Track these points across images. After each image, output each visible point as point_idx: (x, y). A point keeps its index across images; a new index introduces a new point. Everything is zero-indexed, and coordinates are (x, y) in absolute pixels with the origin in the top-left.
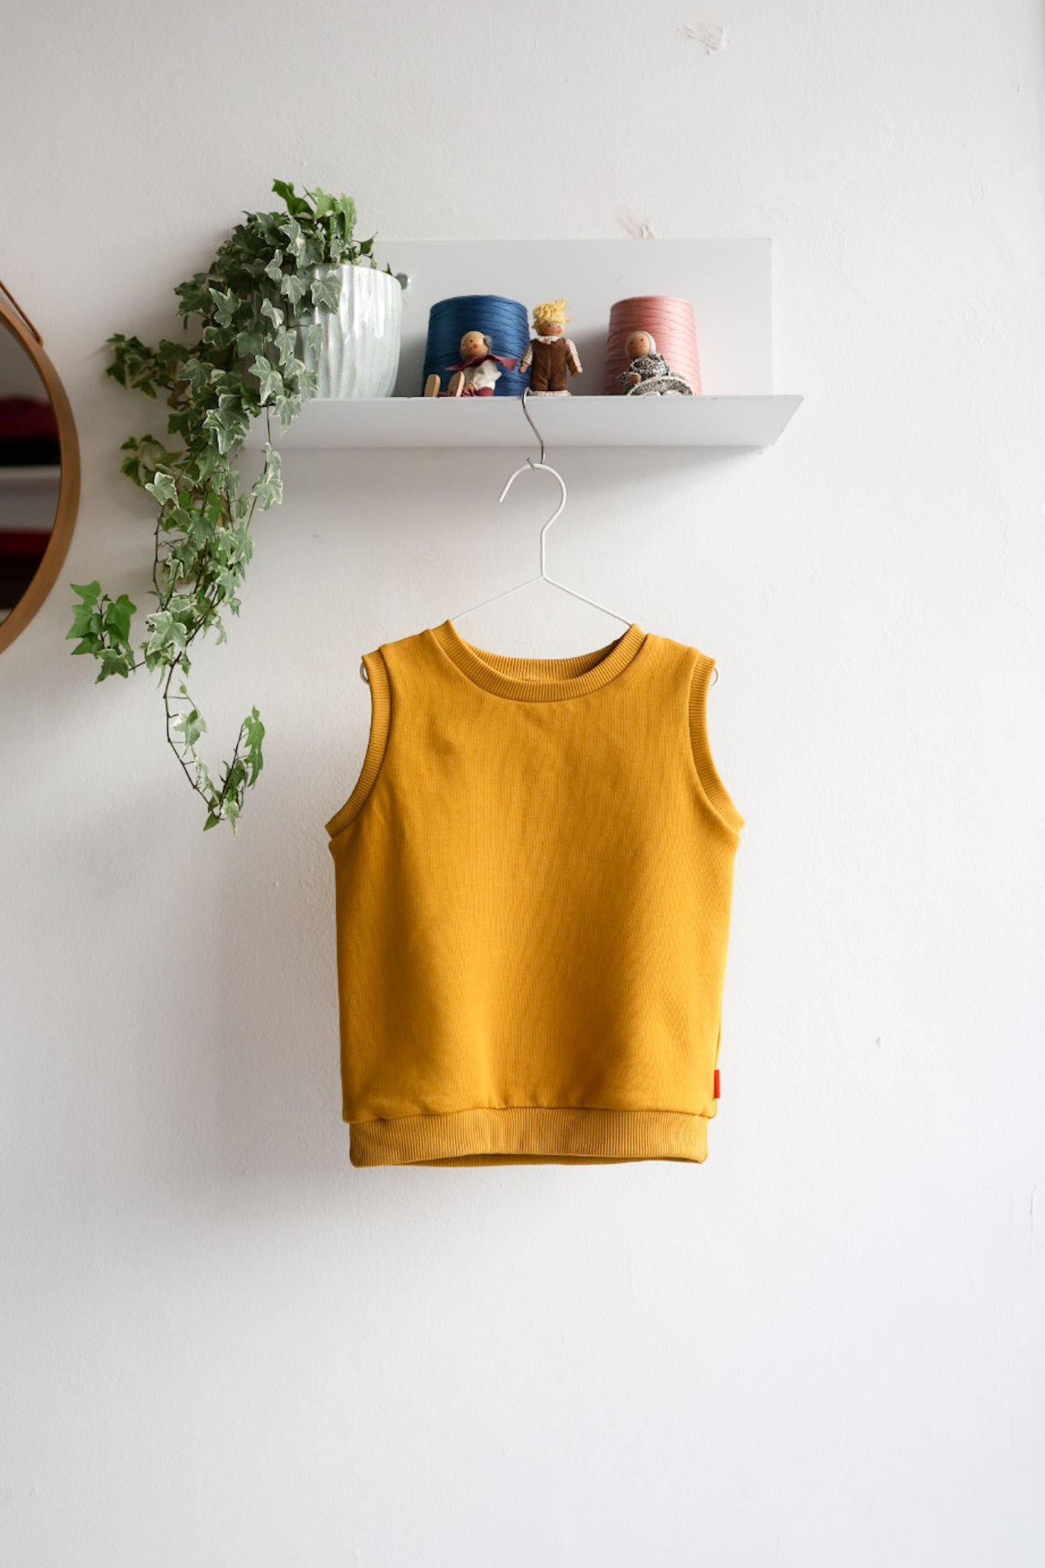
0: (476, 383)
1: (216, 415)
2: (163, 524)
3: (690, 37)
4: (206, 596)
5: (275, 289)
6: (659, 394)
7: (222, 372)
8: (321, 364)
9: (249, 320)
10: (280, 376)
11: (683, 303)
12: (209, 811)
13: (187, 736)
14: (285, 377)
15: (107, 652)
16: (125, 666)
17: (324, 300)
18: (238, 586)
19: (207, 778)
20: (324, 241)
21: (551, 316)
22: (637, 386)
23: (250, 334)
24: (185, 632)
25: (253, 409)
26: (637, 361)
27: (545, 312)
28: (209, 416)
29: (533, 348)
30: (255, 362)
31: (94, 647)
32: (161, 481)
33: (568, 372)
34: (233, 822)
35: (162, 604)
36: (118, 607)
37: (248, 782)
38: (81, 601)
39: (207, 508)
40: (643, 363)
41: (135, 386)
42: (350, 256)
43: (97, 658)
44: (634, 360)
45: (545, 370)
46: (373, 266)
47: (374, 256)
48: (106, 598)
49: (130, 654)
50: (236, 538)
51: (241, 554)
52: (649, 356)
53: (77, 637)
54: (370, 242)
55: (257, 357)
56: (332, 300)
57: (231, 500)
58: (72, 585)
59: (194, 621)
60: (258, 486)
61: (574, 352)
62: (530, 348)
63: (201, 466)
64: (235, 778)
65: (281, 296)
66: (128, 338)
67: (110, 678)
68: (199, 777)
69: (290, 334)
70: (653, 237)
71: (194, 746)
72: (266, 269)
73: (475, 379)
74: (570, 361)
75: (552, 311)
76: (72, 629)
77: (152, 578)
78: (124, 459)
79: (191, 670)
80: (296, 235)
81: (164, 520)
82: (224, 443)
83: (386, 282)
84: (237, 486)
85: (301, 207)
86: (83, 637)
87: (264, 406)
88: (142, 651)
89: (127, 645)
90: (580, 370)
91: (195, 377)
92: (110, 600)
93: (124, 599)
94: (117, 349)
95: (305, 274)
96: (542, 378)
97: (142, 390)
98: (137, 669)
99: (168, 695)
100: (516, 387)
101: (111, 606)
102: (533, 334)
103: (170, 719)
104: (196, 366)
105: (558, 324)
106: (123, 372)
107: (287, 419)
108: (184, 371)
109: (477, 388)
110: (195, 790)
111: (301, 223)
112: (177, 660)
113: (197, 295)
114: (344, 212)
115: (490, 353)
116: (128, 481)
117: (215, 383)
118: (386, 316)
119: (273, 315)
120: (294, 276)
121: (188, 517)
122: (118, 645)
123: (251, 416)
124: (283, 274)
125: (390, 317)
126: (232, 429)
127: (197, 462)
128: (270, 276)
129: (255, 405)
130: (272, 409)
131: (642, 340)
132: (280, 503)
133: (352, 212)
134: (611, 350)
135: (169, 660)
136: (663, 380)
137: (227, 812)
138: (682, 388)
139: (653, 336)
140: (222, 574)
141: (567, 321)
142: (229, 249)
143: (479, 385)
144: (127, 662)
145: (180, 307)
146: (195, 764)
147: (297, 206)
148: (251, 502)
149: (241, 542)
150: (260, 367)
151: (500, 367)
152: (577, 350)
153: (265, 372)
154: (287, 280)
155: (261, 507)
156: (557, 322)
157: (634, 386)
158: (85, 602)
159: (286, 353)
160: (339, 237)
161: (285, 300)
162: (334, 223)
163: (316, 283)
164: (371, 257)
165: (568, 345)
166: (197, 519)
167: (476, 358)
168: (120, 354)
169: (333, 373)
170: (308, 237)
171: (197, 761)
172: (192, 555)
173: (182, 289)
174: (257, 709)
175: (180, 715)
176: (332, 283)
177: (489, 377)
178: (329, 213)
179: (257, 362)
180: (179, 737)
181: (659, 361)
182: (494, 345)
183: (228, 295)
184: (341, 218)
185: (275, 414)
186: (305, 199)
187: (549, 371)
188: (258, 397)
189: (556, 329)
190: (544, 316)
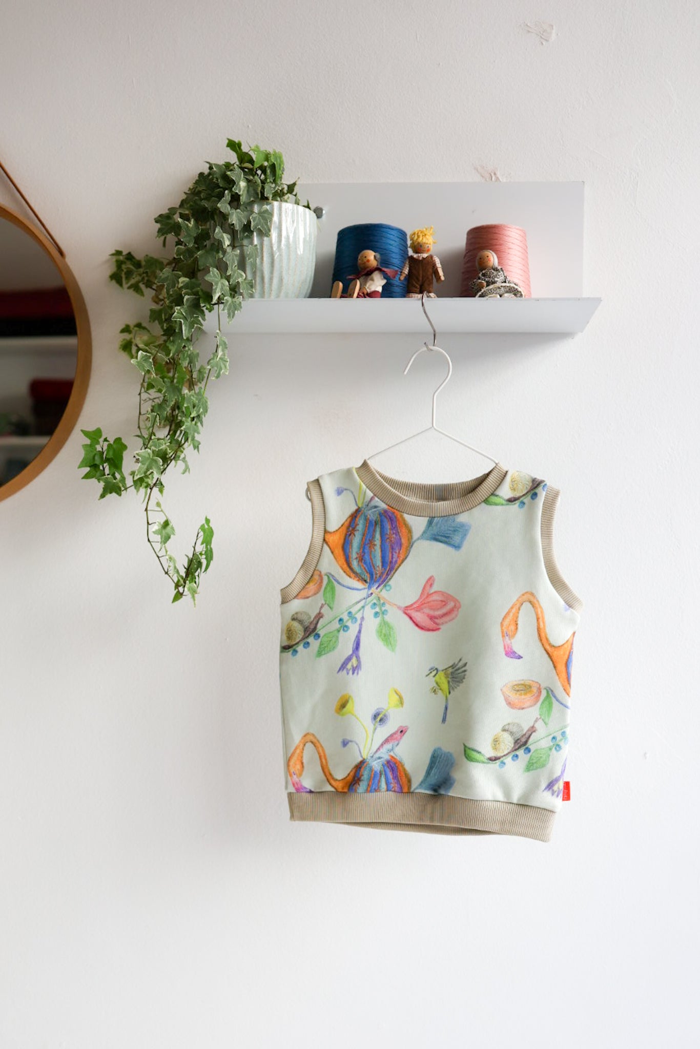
0: (368, 288)
1: (182, 310)
2: (144, 388)
3: (529, 32)
4: (176, 438)
5: (225, 220)
6: (498, 296)
7: (187, 280)
8: (258, 274)
9: (207, 241)
10: (227, 283)
11: (520, 230)
12: (175, 589)
13: (161, 538)
14: (230, 283)
15: (106, 478)
16: (120, 488)
17: (259, 227)
18: (198, 433)
19: (175, 567)
20: (260, 185)
21: (423, 239)
22: (483, 291)
23: (207, 252)
24: (161, 464)
25: (209, 307)
26: (484, 272)
27: (418, 237)
28: (176, 311)
29: (409, 262)
30: (209, 272)
31: (98, 474)
32: (143, 357)
33: (434, 280)
34: (193, 597)
35: (144, 444)
36: (115, 446)
37: (203, 570)
38: (88, 442)
39: (176, 376)
40: (488, 272)
41: (129, 288)
42: (279, 195)
43: (99, 482)
44: (482, 271)
45: (418, 279)
46: (297, 203)
47: (297, 195)
48: (106, 440)
49: (123, 479)
50: (197, 399)
51: (199, 410)
52: (492, 268)
53: (86, 466)
54: (294, 184)
55: (211, 269)
56: (265, 227)
57: (193, 371)
58: (82, 431)
59: (168, 456)
60: (211, 361)
61: (439, 265)
62: (407, 263)
63: (170, 347)
64: (193, 567)
65: (229, 224)
66: (124, 253)
67: (109, 496)
68: (169, 566)
69: (235, 253)
70: (499, 179)
71: (166, 545)
72: (219, 205)
73: (367, 285)
74: (436, 272)
75: (423, 236)
76: (83, 461)
77: (137, 426)
78: (122, 340)
79: (164, 492)
80: (240, 180)
81: (145, 384)
82: (187, 331)
83: (305, 214)
84: (197, 361)
85: (246, 159)
86: (90, 467)
87: (215, 304)
88: (131, 477)
89: (121, 473)
90: (443, 278)
91: (168, 282)
92: (108, 441)
93: (118, 440)
94: (117, 261)
95: (246, 208)
96: (416, 284)
97: (134, 290)
98: (128, 489)
99: (148, 509)
100: (397, 290)
101: (110, 446)
102: (411, 252)
103: (149, 526)
104: (170, 274)
105: (427, 245)
106: (121, 278)
107: (232, 314)
108: (161, 277)
109: (369, 291)
110: (167, 575)
111: (244, 171)
112: (155, 485)
113: (170, 224)
114: (275, 163)
115: (379, 266)
116: (124, 356)
117: (182, 287)
118: (305, 239)
119: (223, 238)
120: (238, 210)
121: (162, 382)
122: (115, 473)
123: (206, 312)
124: (231, 208)
125: (308, 239)
126: (193, 321)
127: (168, 344)
128: (221, 210)
129: (210, 303)
130: (221, 306)
131: (488, 256)
132: (227, 373)
133: (281, 162)
134: (465, 264)
135: (150, 485)
136: (502, 286)
137: (189, 590)
138: (516, 292)
139: (496, 254)
140: (186, 424)
141: (434, 243)
142: (193, 190)
143: (370, 289)
144: (121, 485)
145: (158, 232)
146: (167, 557)
147: (244, 158)
148: (207, 372)
149: (199, 401)
150: (213, 275)
151: (386, 276)
152: (441, 264)
153: (216, 279)
154: (233, 213)
155: (214, 376)
156: (427, 244)
157: (481, 290)
158: (91, 443)
159: (232, 266)
160: (272, 181)
161: (232, 227)
162: (268, 171)
163: (254, 215)
164: (295, 195)
165: (435, 260)
166: (169, 384)
167: (368, 269)
168: (119, 264)
169: (266, 280)
170: (248, 181)
171: (168, 555)
172: (165, 410)
173: (160, 219)
174: (209, 517)
175: (157, 523)
176: (266, 215)
177: (377, 283)
178: (266, 164)
179: (211, 273)
180: (156, 538)
181: (499, 272)
182: (381, 259)
183: (192, 224)
184: (273, 167)
185: (223, 310)
186: (249, 153)
187: (421, 279)
188: (211, 298)
189: (426, 249)
190: (417, 239)
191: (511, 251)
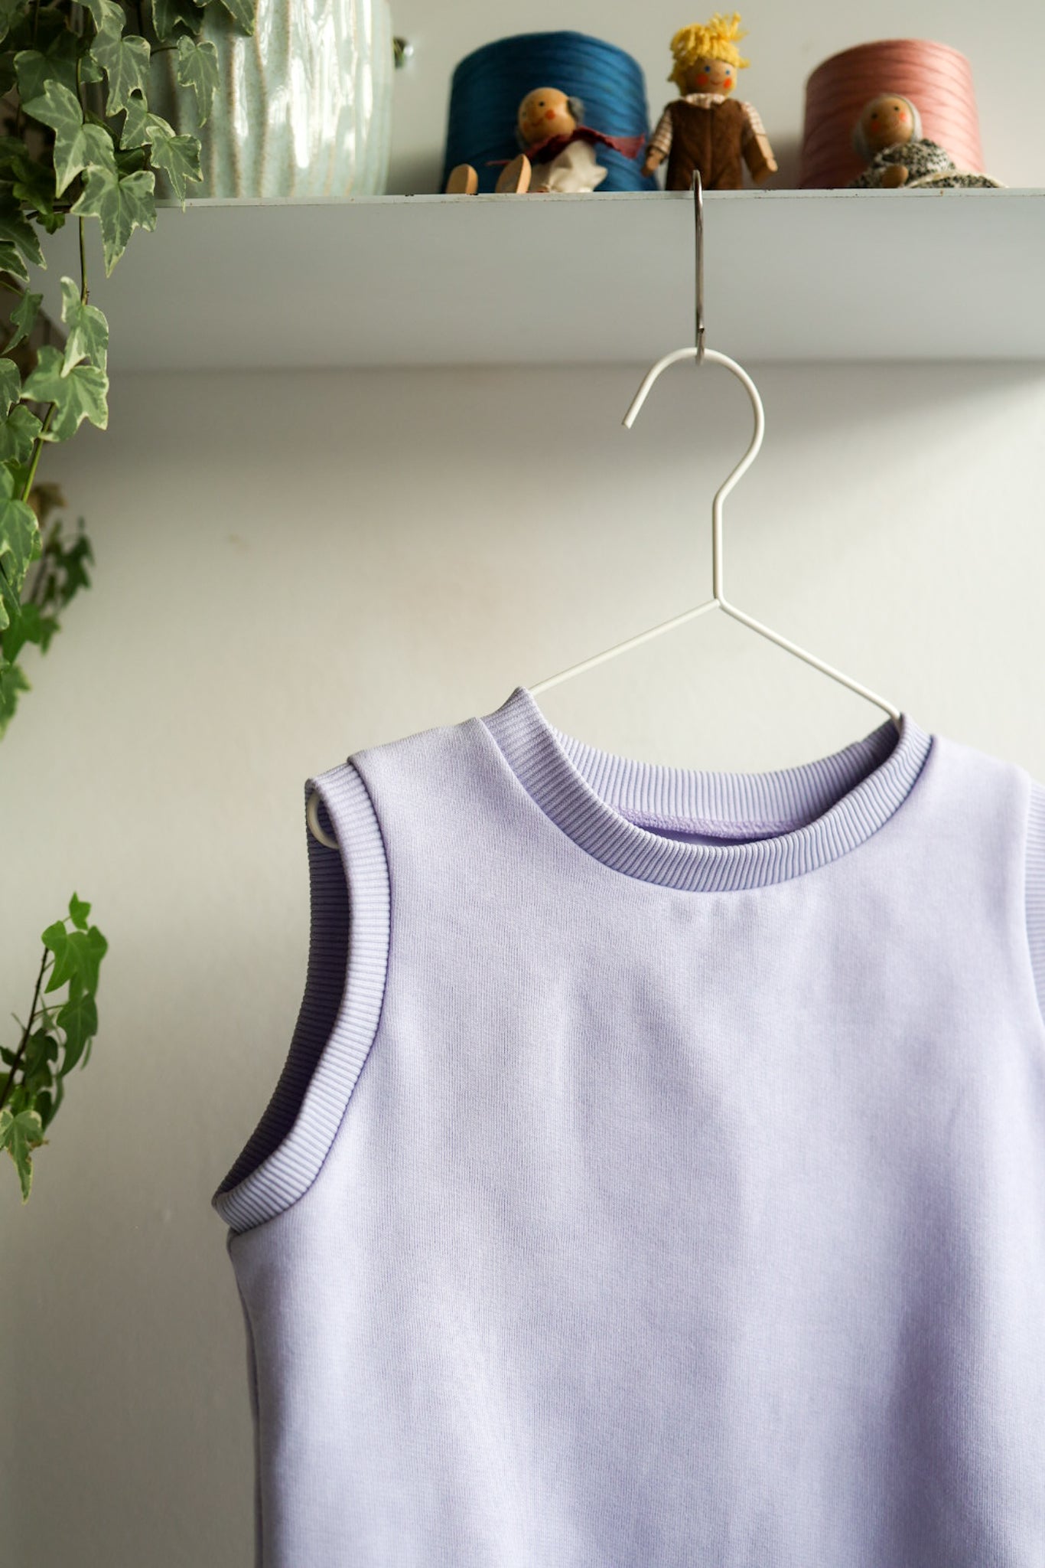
0: (553, 188)
8: (216, 138)
10: (107, 139)
14: (120, 140)
21: (712, 47)
23: (47, 57)
25: (45, 213)
26: (887, 151)
27: (699, 40)
29: (672, 118)
30: (42, 94)
33: (748, 170)
34: (24, 1163)
45: (698, 166)
52: (916, 141)
55: (47, 85)
61: (758, 129)
62: (667, 119)
69: (136, 49)
73: (553, 180)
74: (749, 150)
75: (712, 38)
87: (64, 202)
90: (773, 164)
105: (725, 68)
107: (118, 229)
115: (584, 128)
123: (40, 230)
131: (897, 109)
132: (104, 426)
150: (56, 105)
152: (765, 125)
153: (67, 120)
155: (51, 431)
156: (725, 61)
159: (124, 88)
165: (746, 114)
167: (553, 138)
169: (244, 163)
174: (81, 899)
177: (582, 173)
179: (48, 95)
187: (708, 167)
188: (52, 182)
189: (724, 77)
190: (695, 48)
191: (945, 112)
